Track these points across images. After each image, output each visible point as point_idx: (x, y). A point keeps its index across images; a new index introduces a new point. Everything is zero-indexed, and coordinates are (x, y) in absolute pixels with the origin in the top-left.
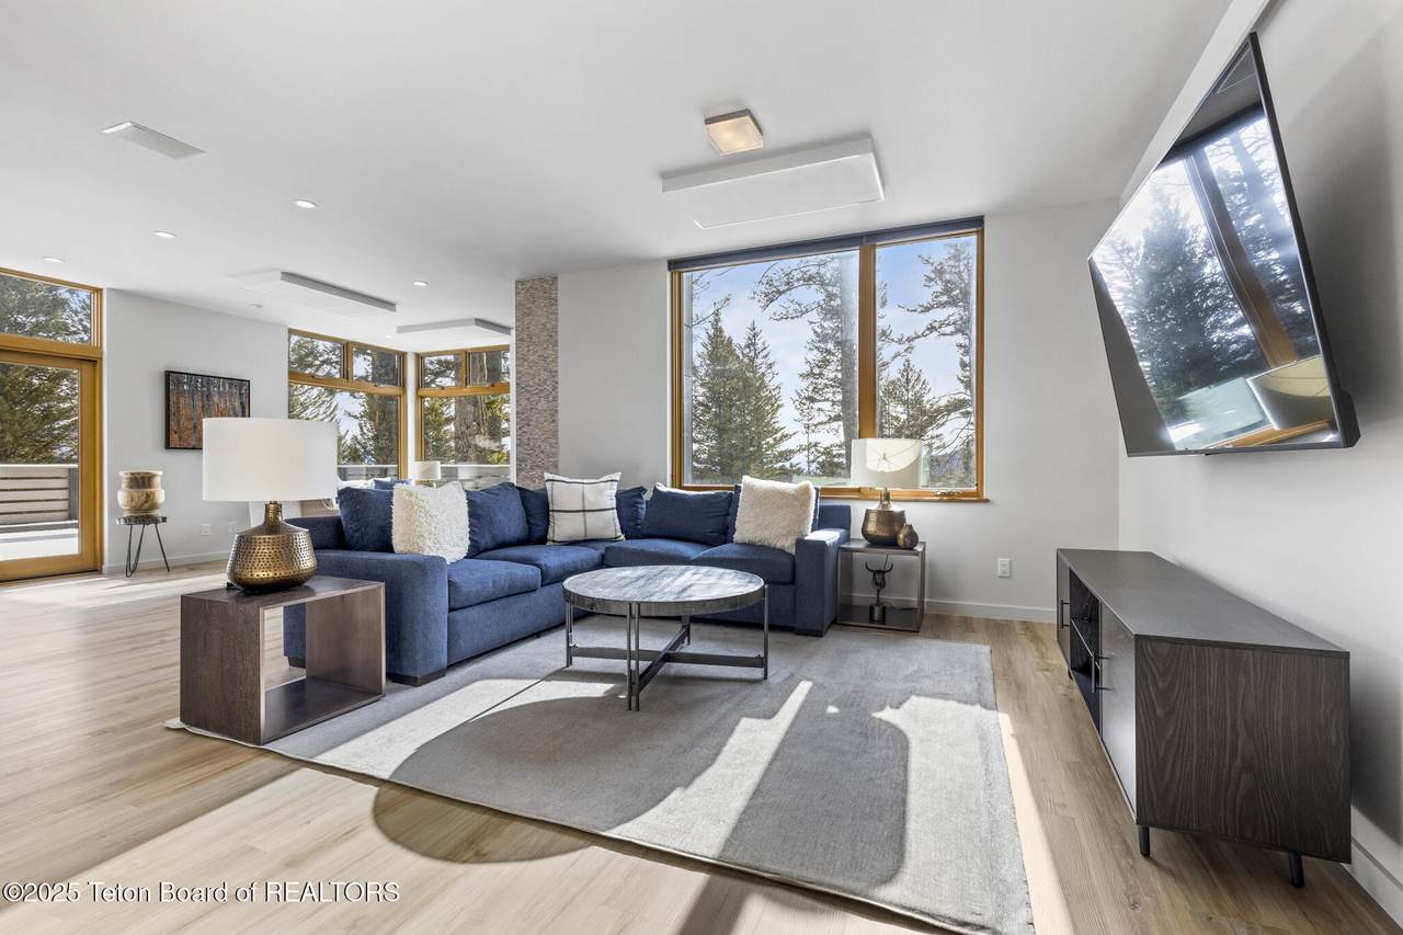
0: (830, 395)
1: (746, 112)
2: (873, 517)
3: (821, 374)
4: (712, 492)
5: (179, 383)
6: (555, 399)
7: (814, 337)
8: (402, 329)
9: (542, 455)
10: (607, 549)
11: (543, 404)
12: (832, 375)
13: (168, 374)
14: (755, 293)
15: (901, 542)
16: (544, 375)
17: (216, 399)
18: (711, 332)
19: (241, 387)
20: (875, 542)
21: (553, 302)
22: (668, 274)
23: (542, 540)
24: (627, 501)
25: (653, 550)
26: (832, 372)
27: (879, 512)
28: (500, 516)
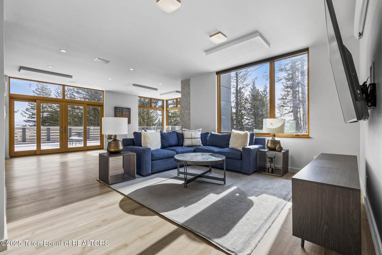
0: (289, 105)
1: (219, 32)
2: (270, 142)
3: (286, 99)
4: (225, 134)
5: (117, 109)
6: (190, 110)
7: (284, 87)
8: (161, 95)
9: (187, 124)
10: (196, 148)
11: (187, 111)
12: (290, 99)
13: (115, 107)
14: (264, 76)
15: (277, 149)
16: (187, 104)
17: (124, 112)
18: (252, 88)
19: (129, 110)
20: (271, 149)
21: (189, 85)
22: (216, 76)
23: (182, 145)
24: (204, 136)
25: (206, 149)
26: (289, 98)
27: (271, 140)
28: (170, 139)
